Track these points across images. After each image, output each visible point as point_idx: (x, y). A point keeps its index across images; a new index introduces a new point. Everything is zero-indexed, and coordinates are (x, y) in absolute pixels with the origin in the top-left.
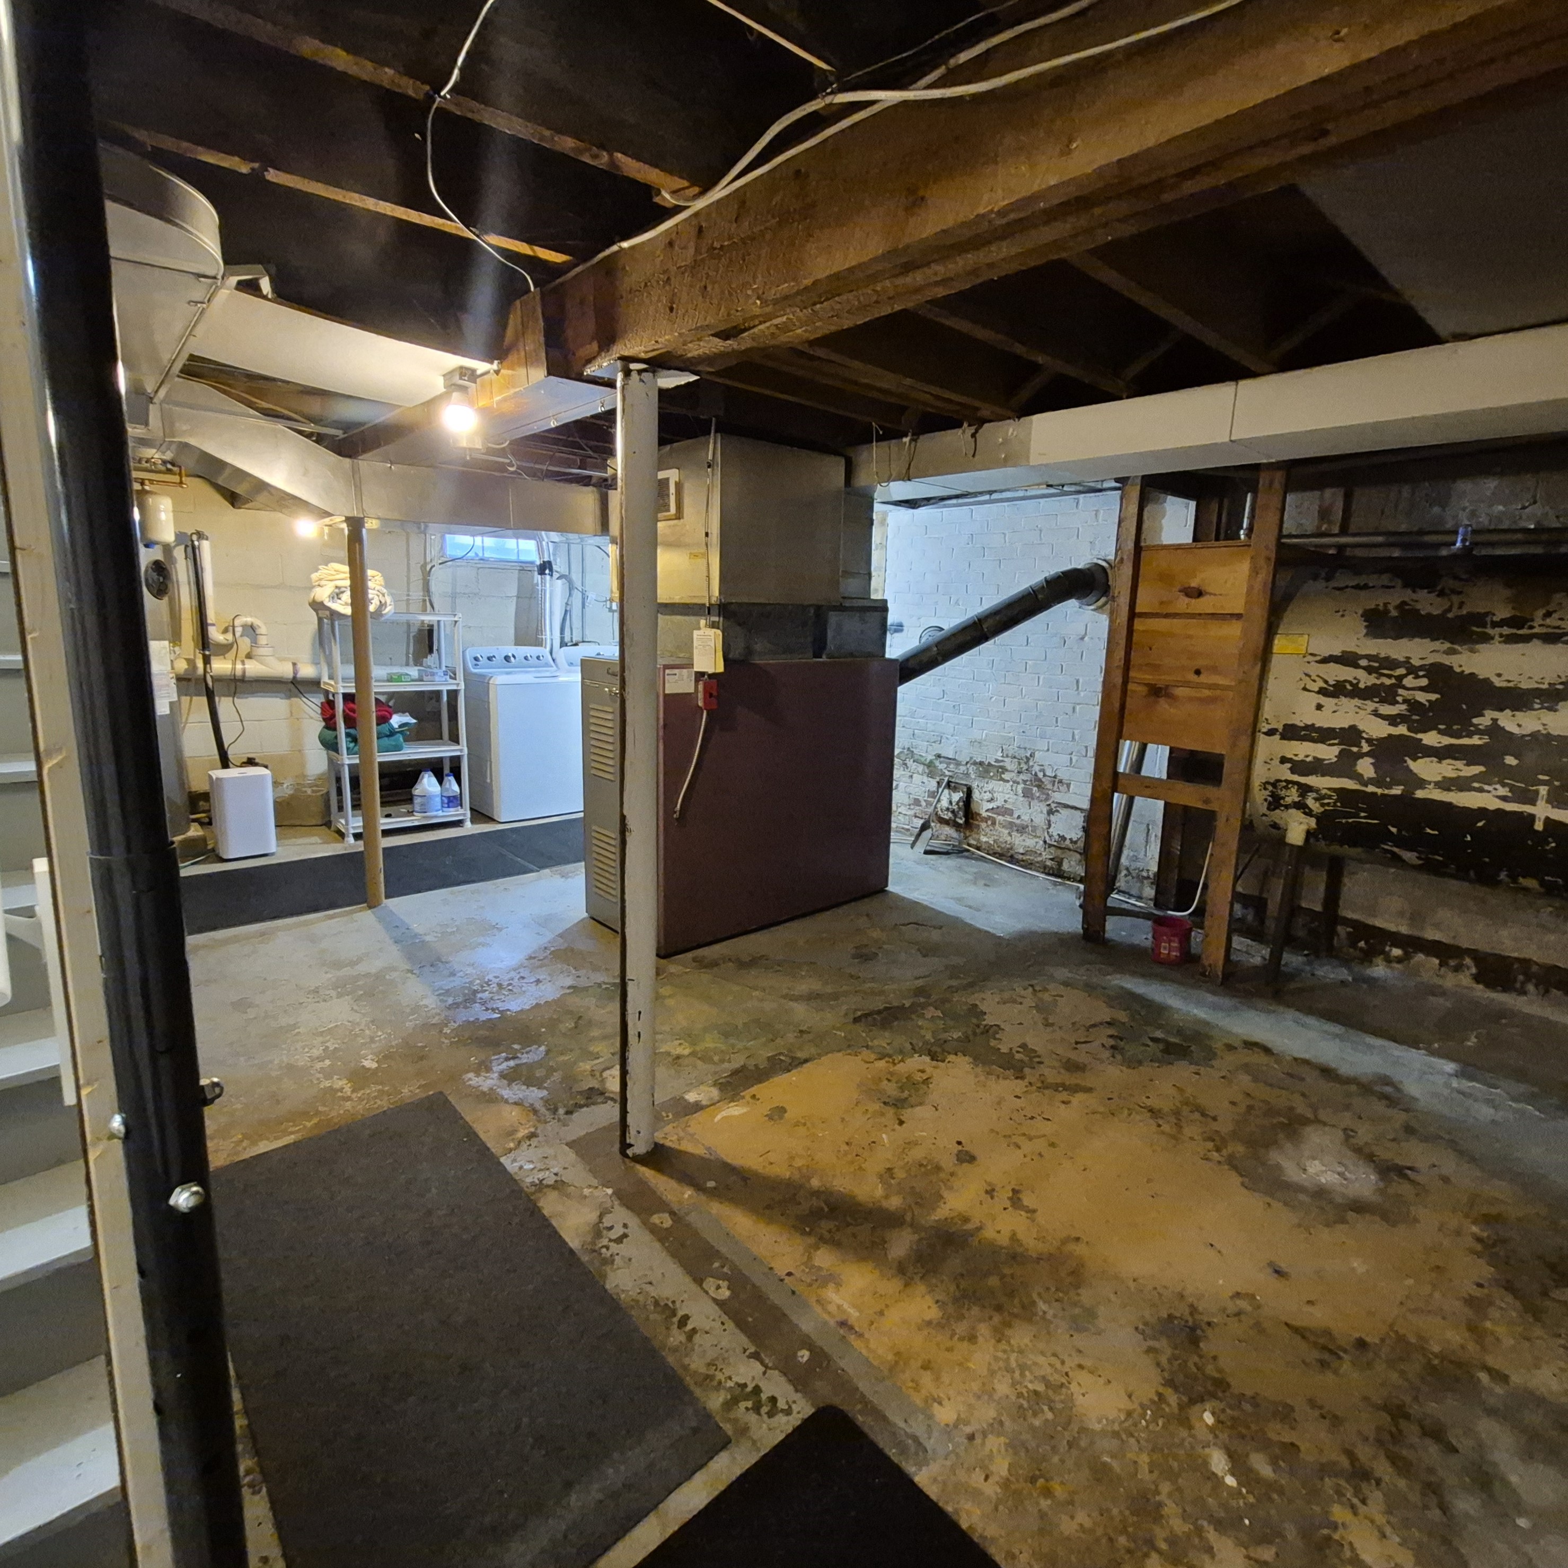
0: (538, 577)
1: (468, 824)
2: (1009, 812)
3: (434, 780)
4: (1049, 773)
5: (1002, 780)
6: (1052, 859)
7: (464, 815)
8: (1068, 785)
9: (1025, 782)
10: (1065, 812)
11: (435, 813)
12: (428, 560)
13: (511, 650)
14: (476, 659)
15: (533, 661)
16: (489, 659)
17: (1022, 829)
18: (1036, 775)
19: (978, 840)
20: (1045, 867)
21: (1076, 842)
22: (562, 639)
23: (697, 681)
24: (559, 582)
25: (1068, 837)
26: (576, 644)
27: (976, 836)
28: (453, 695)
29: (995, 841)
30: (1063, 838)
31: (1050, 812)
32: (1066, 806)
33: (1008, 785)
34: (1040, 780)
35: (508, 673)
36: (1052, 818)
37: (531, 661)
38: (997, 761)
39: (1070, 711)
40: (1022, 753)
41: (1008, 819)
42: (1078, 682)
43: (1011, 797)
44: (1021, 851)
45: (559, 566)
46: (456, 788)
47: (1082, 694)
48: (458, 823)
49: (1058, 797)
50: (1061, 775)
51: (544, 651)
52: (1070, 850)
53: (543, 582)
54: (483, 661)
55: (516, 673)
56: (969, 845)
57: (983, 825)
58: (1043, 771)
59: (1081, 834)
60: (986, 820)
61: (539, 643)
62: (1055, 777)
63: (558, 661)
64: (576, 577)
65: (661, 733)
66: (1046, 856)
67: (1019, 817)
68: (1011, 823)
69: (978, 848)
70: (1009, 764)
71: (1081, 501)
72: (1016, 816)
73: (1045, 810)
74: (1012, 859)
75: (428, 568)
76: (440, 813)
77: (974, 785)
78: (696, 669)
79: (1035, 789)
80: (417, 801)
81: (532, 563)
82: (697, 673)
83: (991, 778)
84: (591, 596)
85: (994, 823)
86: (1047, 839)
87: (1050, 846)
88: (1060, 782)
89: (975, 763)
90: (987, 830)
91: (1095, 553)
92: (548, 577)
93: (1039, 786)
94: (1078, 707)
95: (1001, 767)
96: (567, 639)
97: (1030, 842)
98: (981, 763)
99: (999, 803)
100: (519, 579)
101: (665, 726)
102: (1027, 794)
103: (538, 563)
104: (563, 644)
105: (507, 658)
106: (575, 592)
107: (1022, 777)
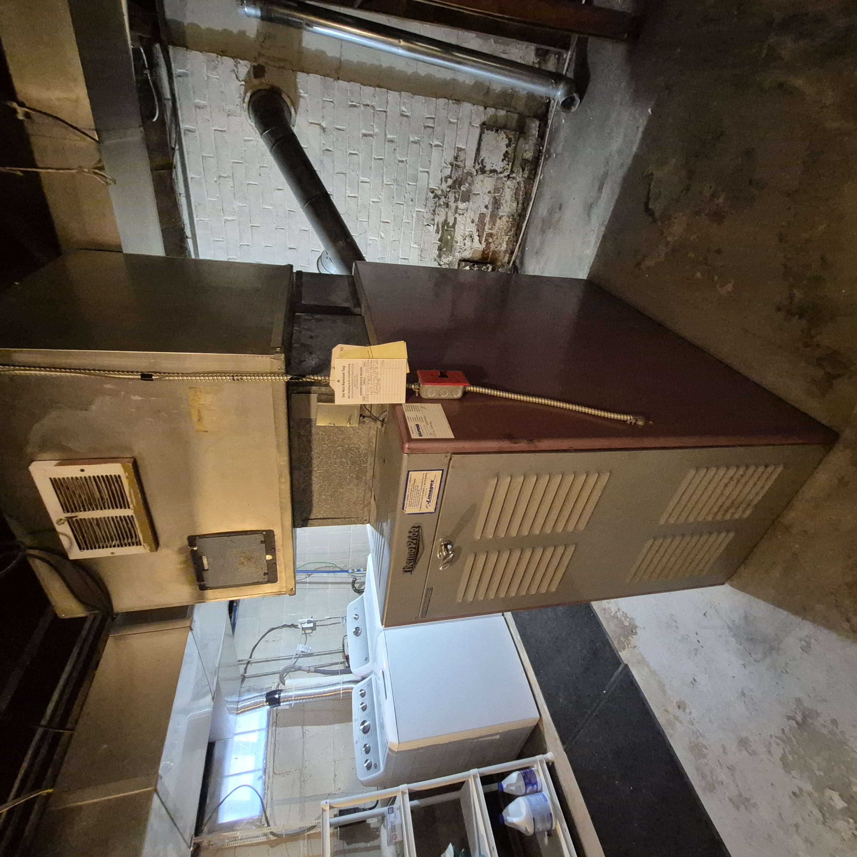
0: (283, 705)
1: (549, 756)
2: (482, 216)
3: (512, 807)
4: (448, 172)
5: (455, 223)
6: (523, 170)
7: (541, 762)
8: (460, 150)
9: (456, 200)
10: (483, 154)
11: (549, 802)
12: (264, 839)
13: (357, 727)
14: (369, 767)
15: (366, 700)
16: (367, 751)
17: (496, 203)
18: (450, 187)
19: (506, 252)
20: (529, 178)
21: (510, 140)
22: (343, 672)
23: (420, 400)
24: (288, 682)
25: (505, 149)
26: (347, 658)
27: (502, 254)
28: (413, 795)
29: (506, 234)
30: (506, 155)
31: (483, 171)
32: (478, 150)
33: (459, 218)
34: (455, 182)
35: (382, 727)
36: (488, 168)
37: (367, 702)
38: (437, 232)
39: (392, 146)
40: (431, 203)
41: (487, 219)
42: (365, 135)
43: (470, 215)
44: (515, 205)
45: (272, 684)
46: (514, 776)
47: (376, 130)
48: (551, 768)
49: (469, 164)
50: (450, 159)
51: (356, 689)
52: (515, 148)
53: (288, 699)
54: (371, 758)
55: (381, 718)
56: (509, 263)
57: (493, 247)
58: (446, 178)
59: (503, 135)
60: (488, 244)
61: (348, 695)
62: (452, 164)
63: (363, 674)
64: (282, 666)
65: (522, 445)
66: (520, 177)
67: (486, 207)
68: (491, 217)
69: (512, 253)
70: (440, 219)
71: (187, 126)
72: (484, 210)
73: (481, 177)
74: (522, 215)
75: (272, 838)
76: (546, 792)
77: (458, 256)
78: (403, 401)
79: (462, 188)
80: (540, 827)
81: (269, 713)
82: (408, 401)
83: (452, 238)
84: (301, 648)
85: (491, 235)
86: (506, 173)
87: (512, 172)
88: (456, 158)
89: (440, 256)
90: (497, 242)
91: (238, 110)
92: (282, 695)
93: (460, 185)
94: (389, 136)
95: (443, 227)
96: (341, 667)
97: (508, 195)
98: (440, 249)
99: (473, 228)
100: (285, 726)
101: (510, 437)
102: (466, 197)
103: (268, 707)
104: (347, 671)
105: (366, 731)
106: (298, 664)
107: (452, 204)
